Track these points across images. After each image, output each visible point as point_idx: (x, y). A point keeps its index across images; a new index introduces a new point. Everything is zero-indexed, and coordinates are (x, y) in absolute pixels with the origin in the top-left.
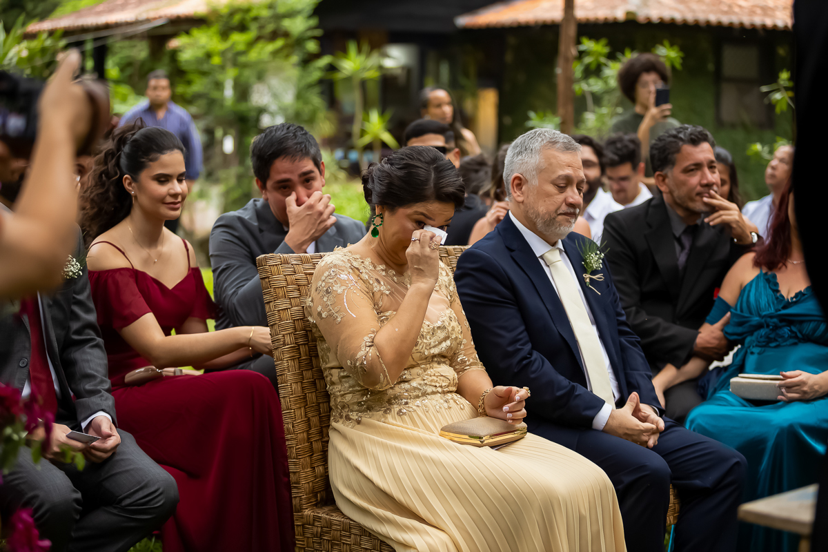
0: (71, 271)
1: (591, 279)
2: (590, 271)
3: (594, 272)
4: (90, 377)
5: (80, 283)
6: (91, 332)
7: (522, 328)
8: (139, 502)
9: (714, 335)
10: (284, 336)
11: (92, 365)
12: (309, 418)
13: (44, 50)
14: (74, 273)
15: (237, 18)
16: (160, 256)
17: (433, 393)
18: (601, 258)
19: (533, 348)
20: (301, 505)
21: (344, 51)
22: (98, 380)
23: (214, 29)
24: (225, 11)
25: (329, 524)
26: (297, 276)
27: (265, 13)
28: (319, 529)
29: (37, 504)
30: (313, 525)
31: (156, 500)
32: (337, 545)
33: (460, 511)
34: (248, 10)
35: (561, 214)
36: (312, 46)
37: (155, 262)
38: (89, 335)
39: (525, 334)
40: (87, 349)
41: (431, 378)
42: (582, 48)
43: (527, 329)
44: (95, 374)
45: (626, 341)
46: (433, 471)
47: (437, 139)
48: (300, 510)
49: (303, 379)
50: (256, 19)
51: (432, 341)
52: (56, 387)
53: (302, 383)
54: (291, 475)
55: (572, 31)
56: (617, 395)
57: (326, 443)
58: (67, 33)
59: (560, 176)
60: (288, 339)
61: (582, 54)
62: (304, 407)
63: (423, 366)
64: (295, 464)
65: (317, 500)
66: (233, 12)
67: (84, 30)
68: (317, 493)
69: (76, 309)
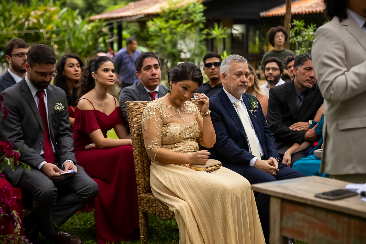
0: (60, 109)
1: (253, 112)
2: (252, 109)
3: (254, 109)
4: (65, 147)
5: (64, 113)
6: (68, 131)
7: (225, 129)
8: (83, 192)
9: (312, 133)
10: (134, 130)
11: (67, 143)
12: (144, 161)
13: (97, 27)
14: (61, 110)
15: (172, 14)
16: (105, 104)
17: (188, 152)
18: (257, 104)
19: (229, 137)
20: (140, 192)
21: (213, 28)
22: (68, 148)
23: (164, 19)
24: (167, 11)
25: (149, 199)
26: (141, 109)
27: (184, 12)
28: (146, 201)
29: (39, 192)
30: (144, 200)
31: (89, 191)
32: (151, 207)
33: (192, 194)
34: (177, 11)
35: (239, 86)
36: (201, 26)
37: (103, 106)
38: (67, 132)
39: (226, 132)
40: (66, 137)
41: (187, 146)
42: (293, 24)
43: (227, 130)
44: (68, 146)
45: (268, 135)
46: (184, 179)
47: (217, 60)
48: (140, 194)
49: (142, 146)
50: (179, 15)
51: (186, 133)
52: (54, 151)
53: (141, 148)
54: (137, 181)
55: (289, 17)
56: (262, 154)
57: (149, 170)
58: (106, 20)
59: (237, 72)
60: (136, 132)
61: (293, 27)
62: (142, 156)
63: (184, 142)
64: (138, 177)
65: (146, 191)
66: (171, 11)
67: (113, 19)
68: (146, 188)
69: (63, 123)
